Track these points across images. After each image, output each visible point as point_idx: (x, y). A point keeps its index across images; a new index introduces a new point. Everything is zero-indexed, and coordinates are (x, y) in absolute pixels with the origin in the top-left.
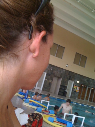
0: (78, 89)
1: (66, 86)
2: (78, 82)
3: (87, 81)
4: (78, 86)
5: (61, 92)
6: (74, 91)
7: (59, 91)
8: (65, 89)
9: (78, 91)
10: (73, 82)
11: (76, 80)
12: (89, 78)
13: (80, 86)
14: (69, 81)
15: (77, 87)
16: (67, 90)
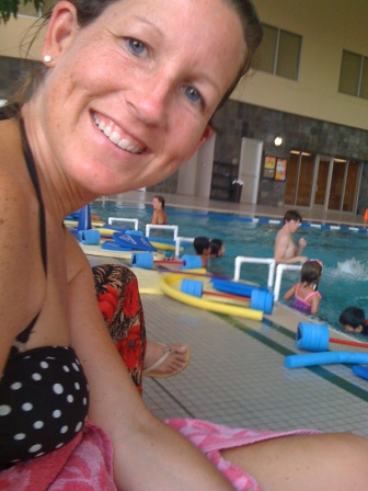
0: (281, 167)
1: (234, 162)
2: (278, 141)
3: (314, 131)
4: (282, 159)
5: (220, 188)
6: (267, 181)
7: (213, 187)
8: (234, 174)
9: (283, 178)
10: (260, 146)
11: (270, 137)
12: (320, 122)
13: (288, 157)
14: (245, 141)
15: (279, 163)
16: (240, 177)
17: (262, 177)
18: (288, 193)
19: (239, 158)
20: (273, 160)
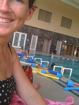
0: (66, 47)
1: (55, 45)
2: (65, 42)
3: (73, 40)
4: (66, 45)
5: (52, 51)
6: (62, 50)
7: (50, 50)
8: (55, 48)
9: (66, 49)
10: (61, 42)
11: (64, 41)
12: (75, 38)
13: (67, 45)
14: (58, 41)
15: (65, 46)
16: (56, 49)
17: (61, 49)
18: (67, 53)
19: (56, 45)
20: (64, 45)
